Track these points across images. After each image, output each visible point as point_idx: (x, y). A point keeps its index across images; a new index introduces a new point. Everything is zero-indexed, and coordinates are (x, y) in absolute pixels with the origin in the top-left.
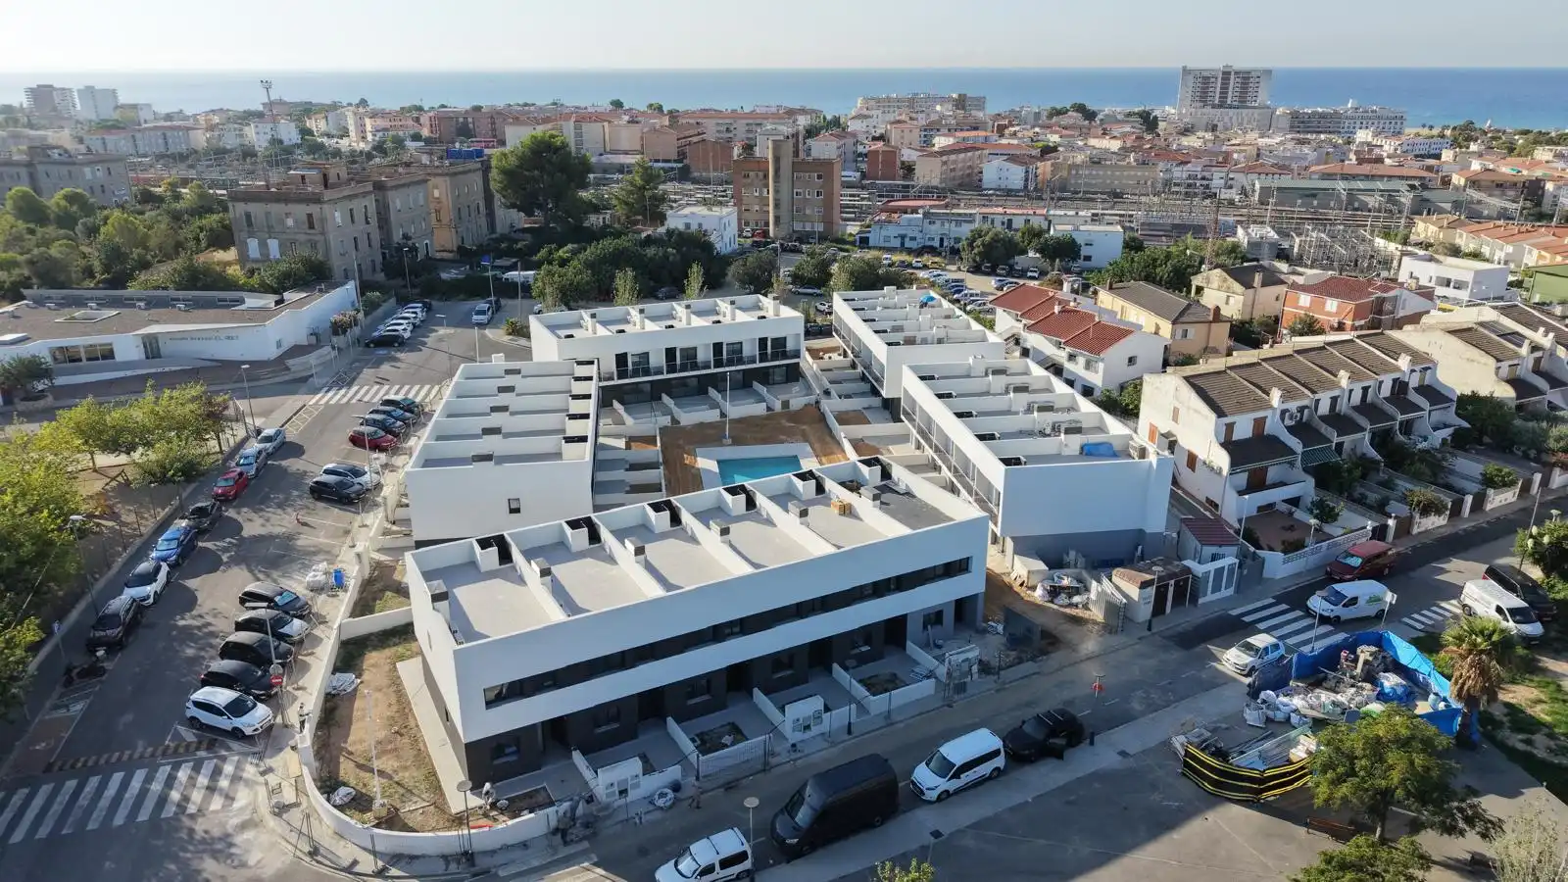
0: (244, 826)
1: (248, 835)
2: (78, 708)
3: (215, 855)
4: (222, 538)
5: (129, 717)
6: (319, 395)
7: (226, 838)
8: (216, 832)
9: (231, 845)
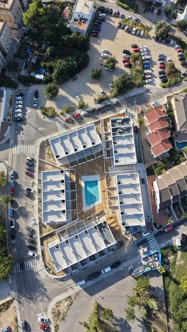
0: (39, 271)
1: (40, 272)
2: (16, 249)
3: (37, 274)
4: (16, 208)
5: (21, 252)
6: (14, 148)
7: (37, 272)
8: (36, 272)
9: (38, 273)
